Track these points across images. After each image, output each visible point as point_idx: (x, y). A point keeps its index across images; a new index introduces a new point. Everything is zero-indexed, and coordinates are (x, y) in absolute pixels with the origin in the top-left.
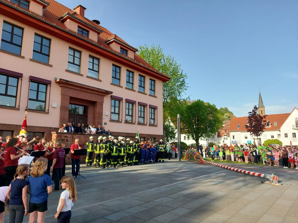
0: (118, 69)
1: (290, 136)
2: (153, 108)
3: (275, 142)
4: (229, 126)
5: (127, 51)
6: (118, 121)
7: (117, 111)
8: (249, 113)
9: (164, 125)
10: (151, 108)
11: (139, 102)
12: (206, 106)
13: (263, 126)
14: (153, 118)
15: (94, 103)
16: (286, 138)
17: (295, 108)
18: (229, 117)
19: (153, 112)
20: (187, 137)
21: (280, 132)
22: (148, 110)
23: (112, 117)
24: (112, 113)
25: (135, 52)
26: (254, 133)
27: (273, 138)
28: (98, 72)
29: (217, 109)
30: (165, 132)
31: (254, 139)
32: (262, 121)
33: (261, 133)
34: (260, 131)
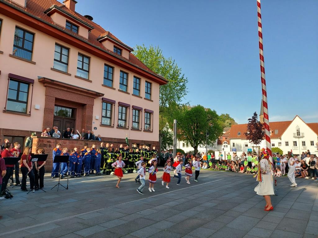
0: (111, 69)
1: (291, 144)
2: (148, 113)
3: (275, 151)
4: (230, 134)
5: (121, 50)
6: (110, 126)
7: (108, 115)
8: (248, 120)
10: (146, 112)
11: (133, 106)
12: (206, 112)
13: (263, 134)
14: (148, 123)
15: (83, 106)
16: (287, 146)
18: (230, 124)
19: (148, 117)
20: (185, 144)
21: (281, 140)
22: (143, 115)
23: (103, 121)
24: (103, 117)
25: (130, 52)
26: (253, 141)
27: (274, 146)
28: (88, 72)
29: (217, 116)
30: (161, 138)
31: (253, 147)
32: (262, 128)
33: (260, 141)
34: (260, 139)
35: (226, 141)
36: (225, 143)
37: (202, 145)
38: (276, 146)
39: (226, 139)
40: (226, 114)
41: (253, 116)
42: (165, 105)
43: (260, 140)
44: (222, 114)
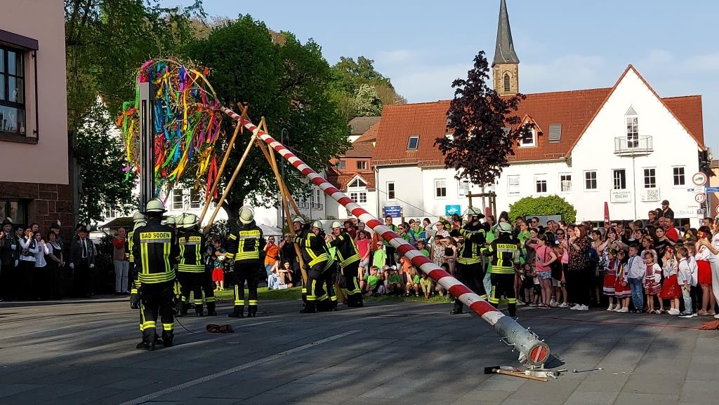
1: (605, 180)
2: (12, 50)
3: (549, 210)
4: (374, 144)
8: (453, 86)
9: (71, 135)
12: (276, 49)
13: (508, 142)
14: (13, 97)
16: (591, 190)
17: (630, 67)
18: (375, 102)
19: (12, 70)
20: (187, 192)
21: (570, 164)
26: (470, 171)
27: (545, 190)
29: (325, 64)
30: (78, 170)
31: (470, 196)
32: (503, 117)
33: (496, 171)
34: (493, 162)
35: (358, 177)
36: (354, 185)
37: (259, 198)
38: (553, 189)
39: (359, 165)
40: (361, 59)
41: (473, 71)
42: (87, 11)
43: (497, 168)
44: (342, 58)
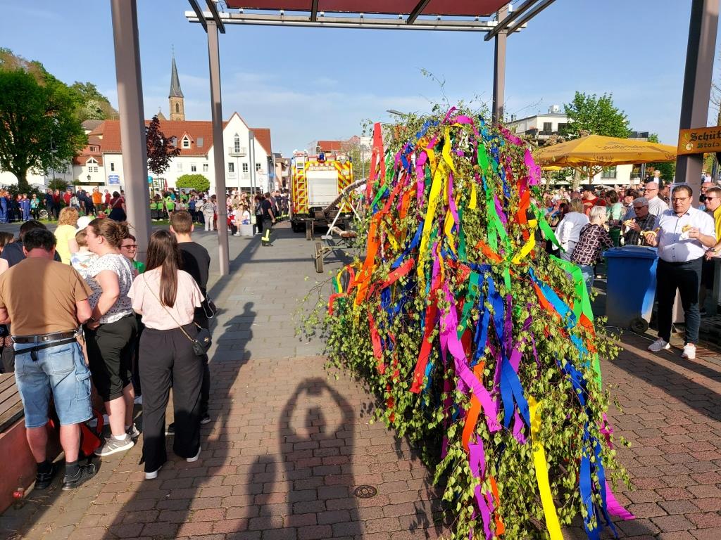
4: (101, 137)
17: (236, 113)
18: (99, 111)
21: (207, 159)
27: (195, 171)
35: (92, 158)
36: (90, 162)
38: (199, 171)
39: (92, 150)
40: (88, 84)
44: (76, 82)
